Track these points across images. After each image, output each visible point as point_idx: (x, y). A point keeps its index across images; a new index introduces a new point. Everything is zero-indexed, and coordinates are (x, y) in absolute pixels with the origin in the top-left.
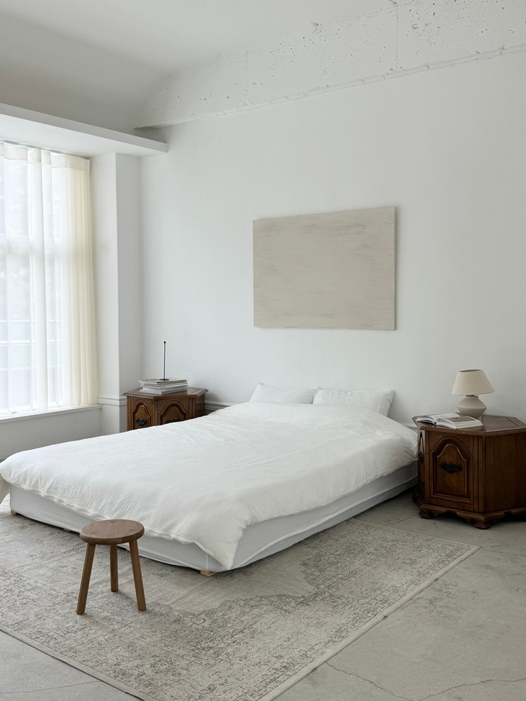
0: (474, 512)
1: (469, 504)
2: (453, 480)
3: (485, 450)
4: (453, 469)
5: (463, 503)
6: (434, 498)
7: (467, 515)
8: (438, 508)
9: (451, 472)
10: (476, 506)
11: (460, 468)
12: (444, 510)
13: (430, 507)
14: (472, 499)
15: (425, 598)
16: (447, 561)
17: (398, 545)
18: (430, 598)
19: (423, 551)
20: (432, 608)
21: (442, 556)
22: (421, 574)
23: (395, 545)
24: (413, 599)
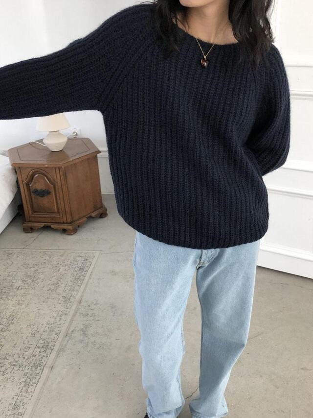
0: (63, 223)
1: (59, 218)
2: (45, 201)
4: (44, 193)
5: (55, 218)
6: (33, 217)
7: (58, 226)
8: (36, 225)
9: (43, 196)
10: (65, 219)
11: (48, 193)
12: (42, 225)
13: (30, 224)
14: (61, 214)
15: (77, 329)
16: (82, 277)
17: (39, 270)
18: (81, 327)
19: (61, 271)
20: (86, 339)
21: (76, 271)
22: (67, 300)
23: (37, 270)
24: (68, 335)
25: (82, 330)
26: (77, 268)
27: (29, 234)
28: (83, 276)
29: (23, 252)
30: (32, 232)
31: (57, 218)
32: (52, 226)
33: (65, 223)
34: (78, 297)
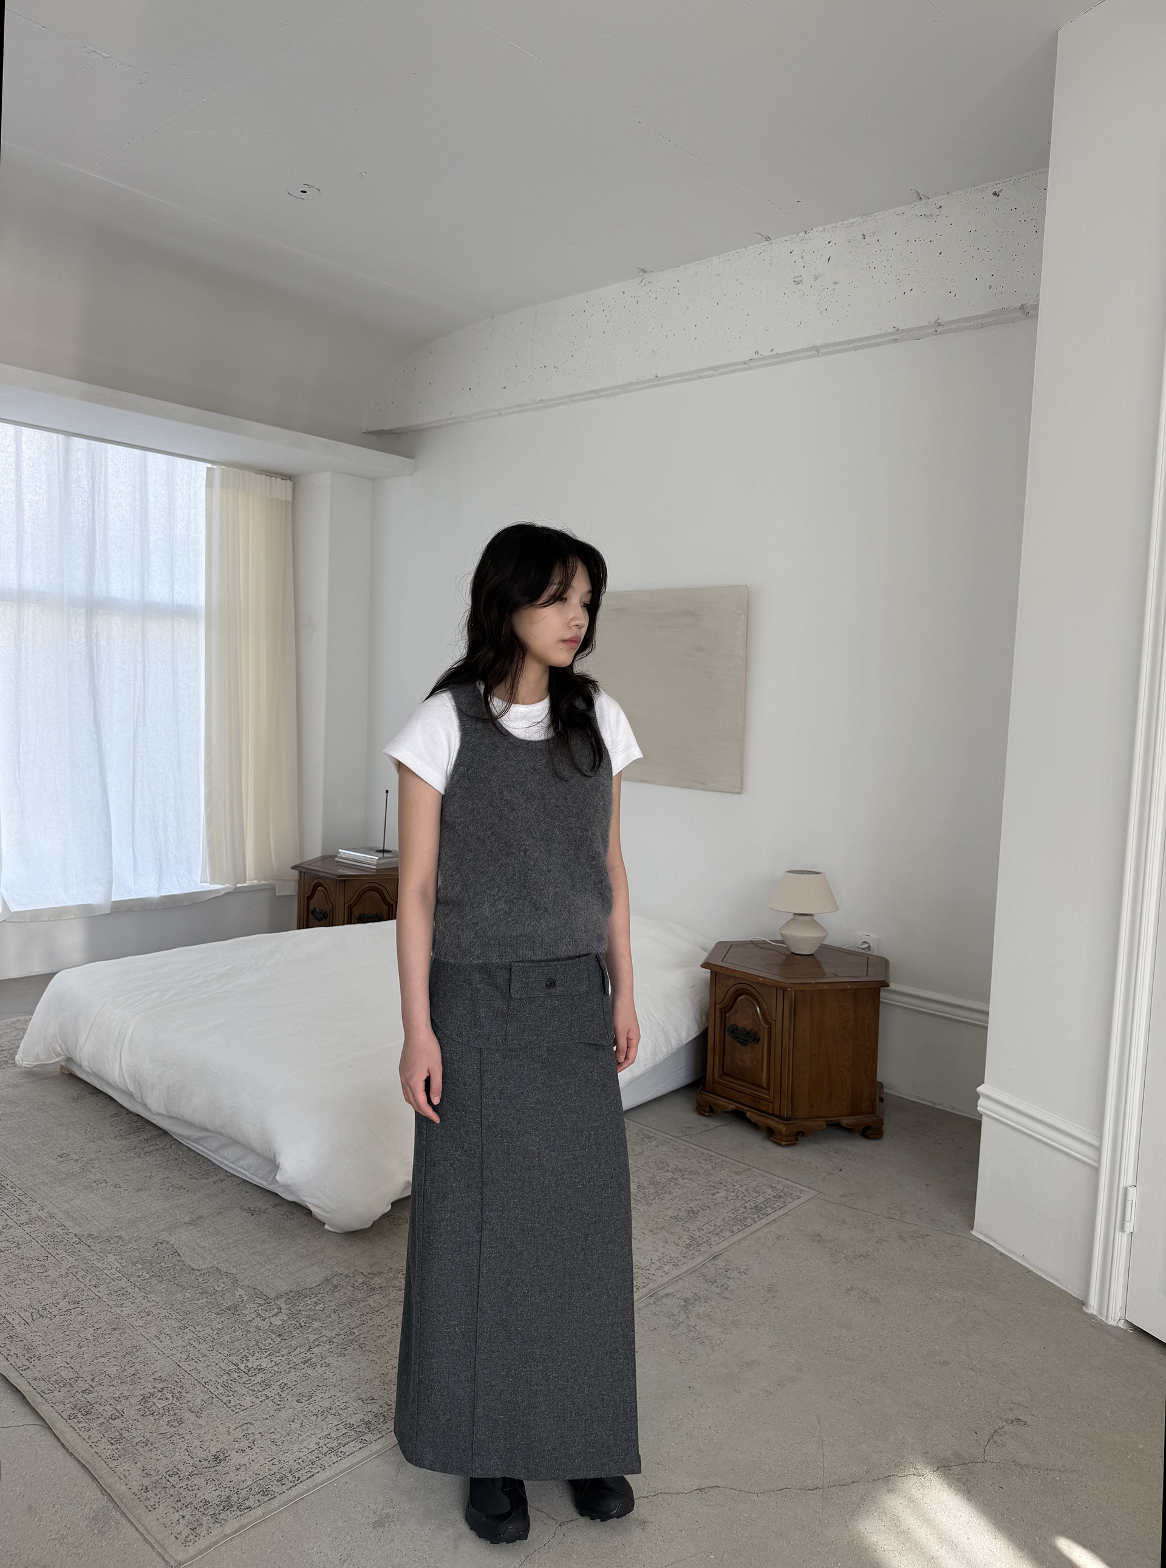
0: (773, 1115)
1: (766, 1101)
2: (745, 1056)
3: (794, 1013)
4: (748, 1038)
5: (759, 1098)
6: (719, 1083)
7: (760, 1119)
8: (721, 1102)
9: (744, 1043)
10: (776, 1106)
11: (756, 1040)
12: (732, 1106)
13: (710, 1098)
14: (771, 1094)
15: (679, 1295)
16: (749, 1220)
17: (680, 1179)
18: (688, 1294)
19: (718, 1195)
20: (683, 1316)
21: (745, 1207)
22: (693, 1244)
23: (676, 1179)
24: (655, 1295)
25: (686, 1300)
26: (751, 1203)
27: (702, 1118)
28: (752, 1219)
29: (672, 1143)
30: (709, 1116)
31: (763, 1099)
32: (749, 1114)
33: (776, 1116)
34: (716, 1249)
